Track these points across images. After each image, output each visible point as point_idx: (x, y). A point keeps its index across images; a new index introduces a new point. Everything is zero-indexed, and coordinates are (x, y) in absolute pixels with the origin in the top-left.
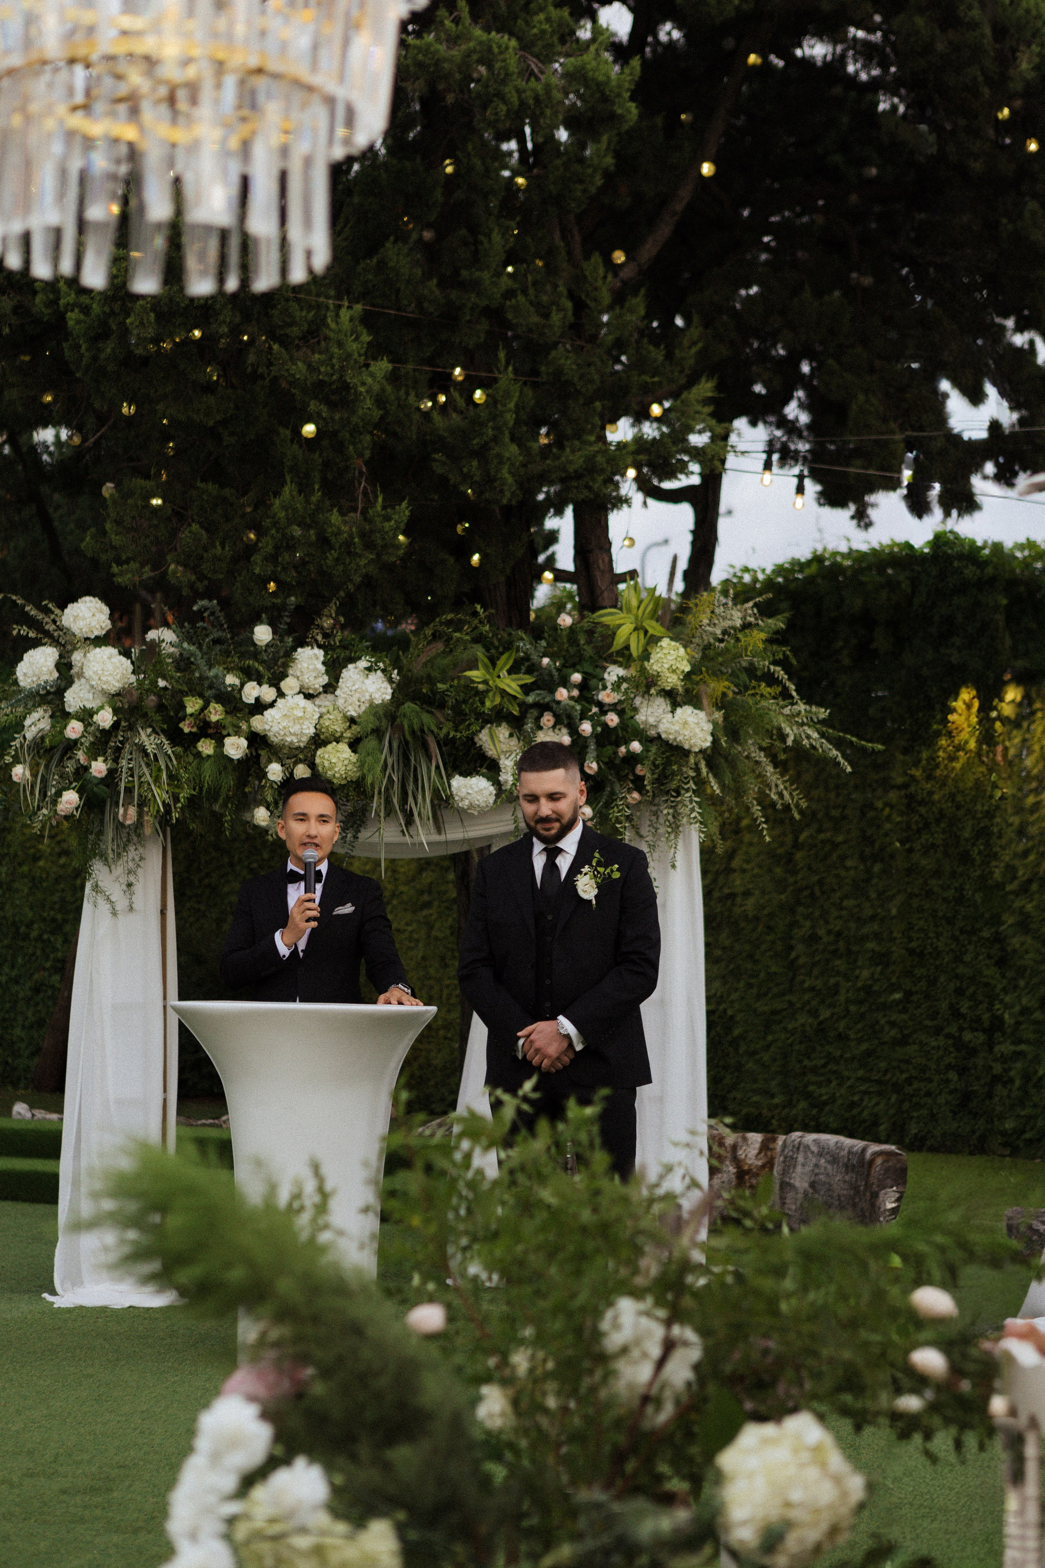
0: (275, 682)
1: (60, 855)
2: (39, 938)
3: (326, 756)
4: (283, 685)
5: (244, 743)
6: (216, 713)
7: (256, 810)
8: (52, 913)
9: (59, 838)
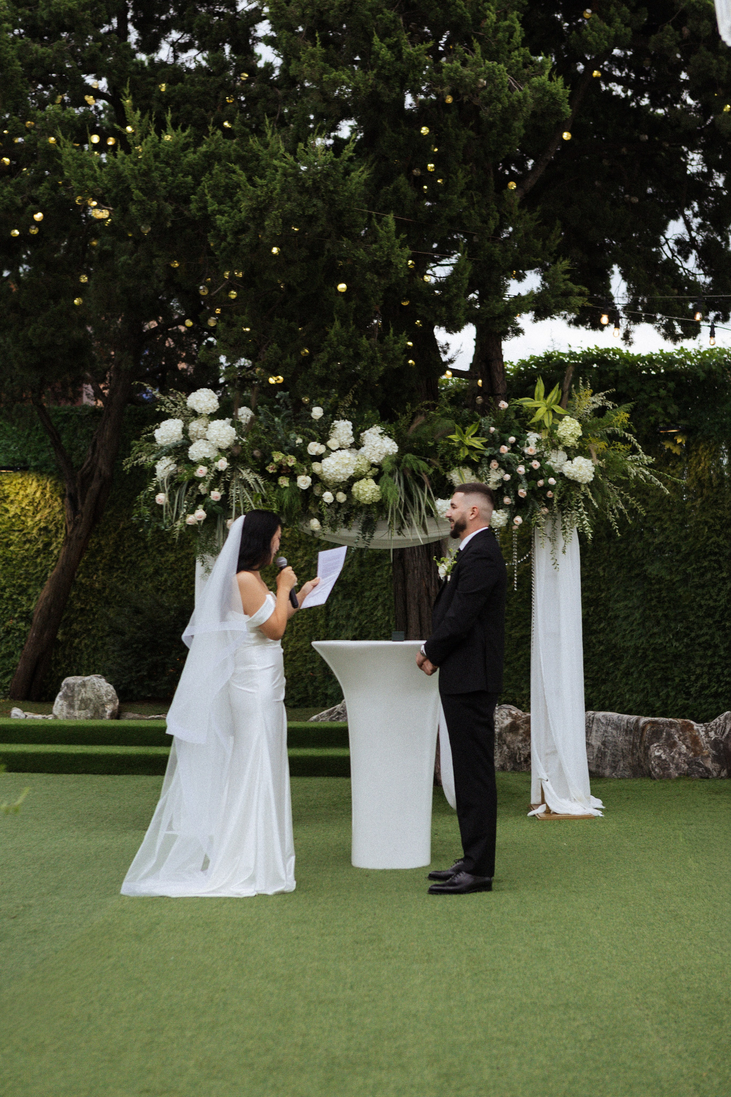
0: (324, 440)
1: (25, 543)
2: (10, 598)
3: (361, 487)
4: (329, 443)
5: (309, 479)
6: (292, 461)
7: (312, 521)
8: (19, 581)
9: (25, 531)
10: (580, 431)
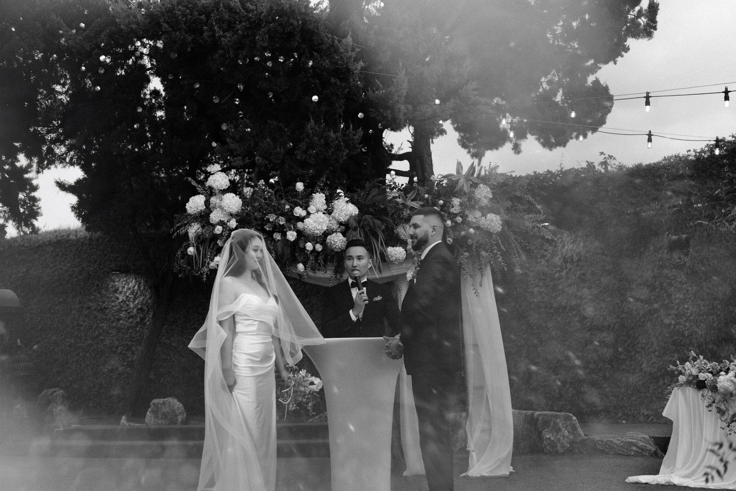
0: (306, 207)
1: (129, 318)
2: (121, 353)
3: (332, 239)
4: (309, 209)
5: (295, 234)
6: (282, 221)
7: (298, 265)
9: (128, 311)
10: (491, 194)
